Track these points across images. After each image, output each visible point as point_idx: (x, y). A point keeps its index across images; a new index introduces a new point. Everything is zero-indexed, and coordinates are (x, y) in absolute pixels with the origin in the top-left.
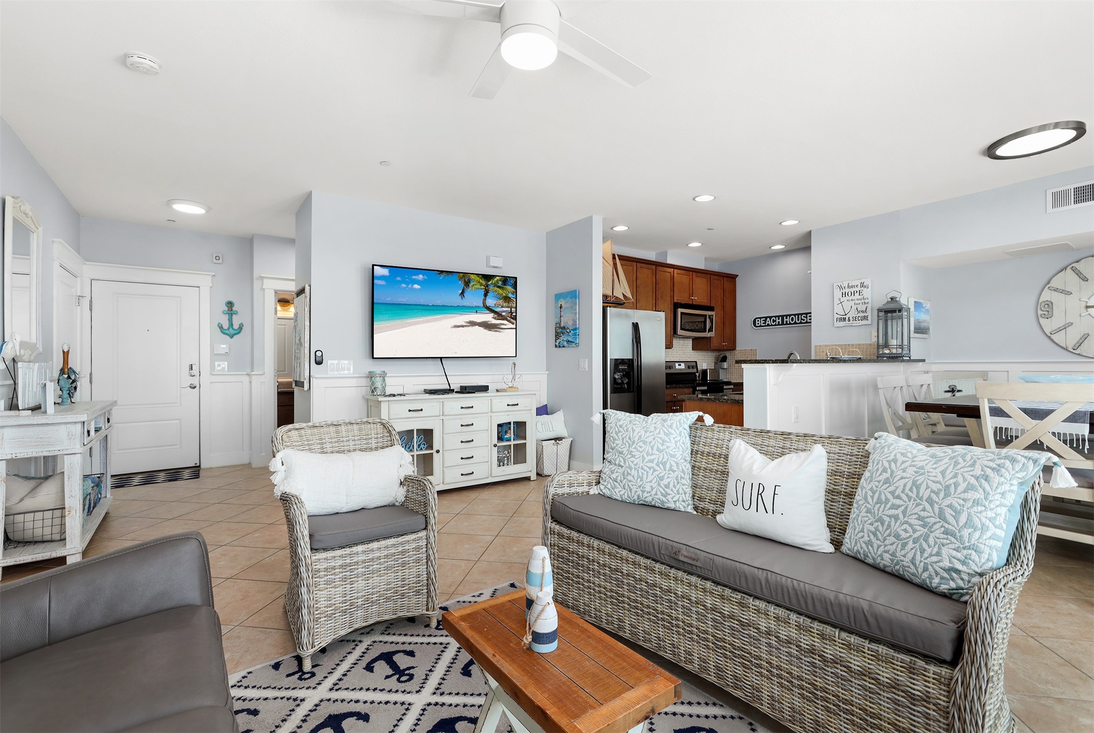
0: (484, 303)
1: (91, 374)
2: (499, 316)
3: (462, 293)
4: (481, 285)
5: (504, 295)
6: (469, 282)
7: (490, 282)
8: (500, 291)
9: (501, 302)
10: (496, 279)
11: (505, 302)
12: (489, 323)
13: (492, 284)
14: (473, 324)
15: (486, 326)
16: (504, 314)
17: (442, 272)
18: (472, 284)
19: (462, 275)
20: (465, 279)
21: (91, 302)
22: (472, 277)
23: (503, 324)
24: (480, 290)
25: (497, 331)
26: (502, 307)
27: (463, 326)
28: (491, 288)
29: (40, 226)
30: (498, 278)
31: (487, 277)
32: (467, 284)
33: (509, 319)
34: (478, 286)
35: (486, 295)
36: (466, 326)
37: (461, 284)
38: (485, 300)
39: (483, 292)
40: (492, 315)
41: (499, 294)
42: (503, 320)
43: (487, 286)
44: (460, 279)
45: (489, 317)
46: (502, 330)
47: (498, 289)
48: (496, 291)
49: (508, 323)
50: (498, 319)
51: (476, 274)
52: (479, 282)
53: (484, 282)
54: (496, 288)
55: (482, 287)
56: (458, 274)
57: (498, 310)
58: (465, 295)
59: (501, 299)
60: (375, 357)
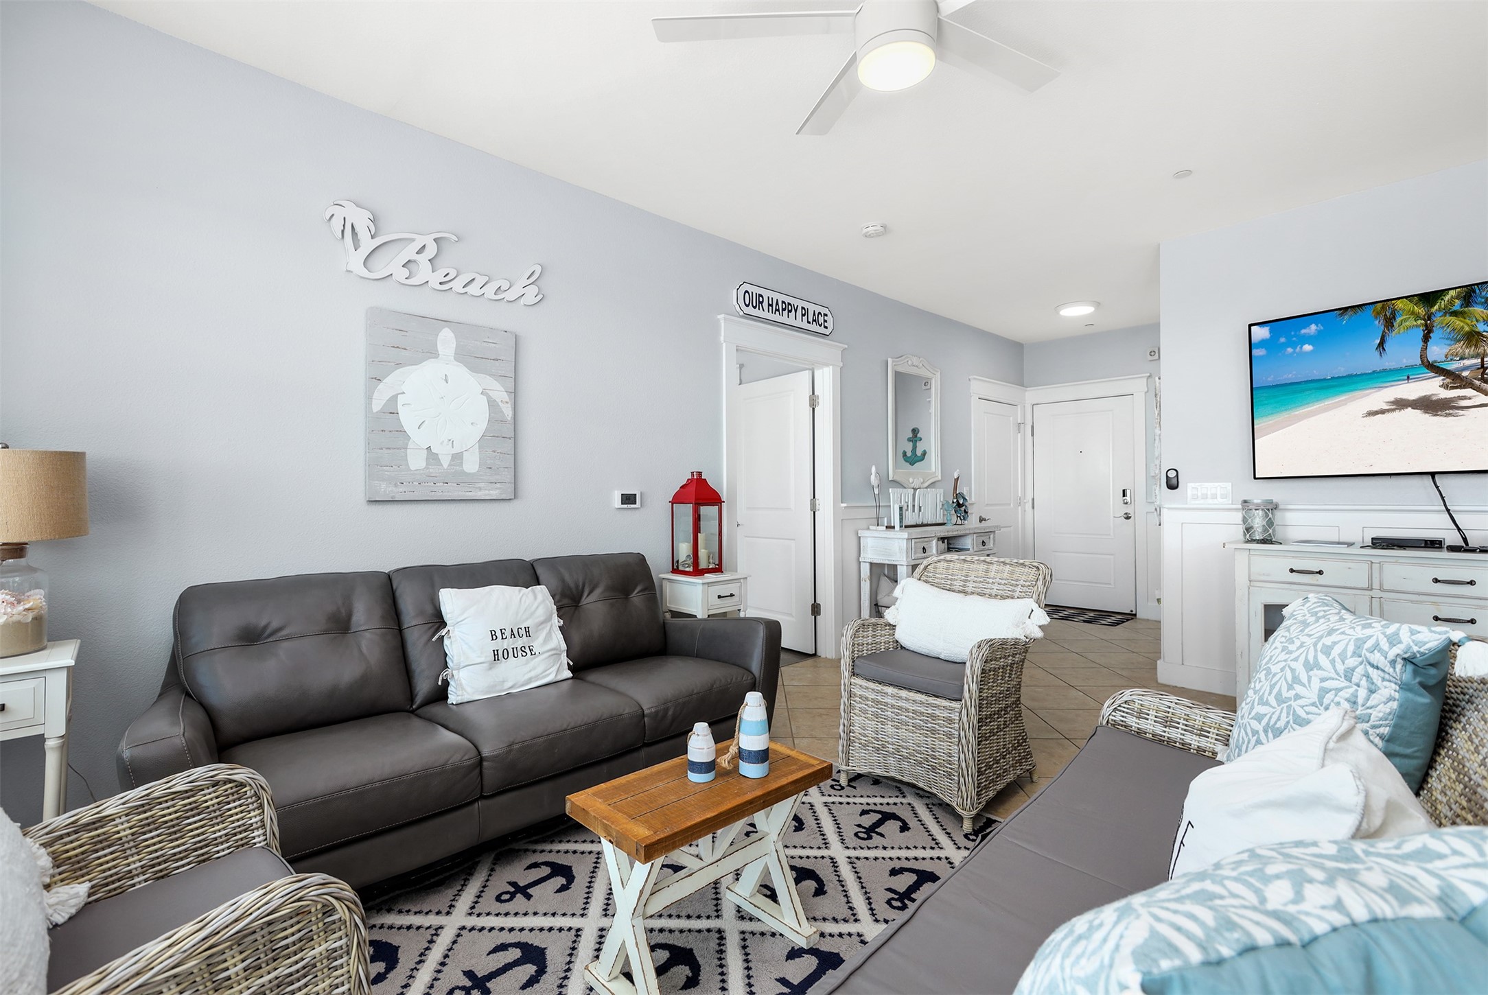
0: (1423, 357)
1: (1033, 500)
2: (1455, 379)
3: (1381, 345)
4: (1417, 317)
5: (1467, 329)
6: (1394, 318)
7: (1436, 307)
8: (1457, 322)
9: (1459, 347)
10: (1447, 298)
11: (1469, 346)
12: (1434, 398)
13: (1439, 310)
14: (1401, 404)
15: (1430, 406)
16: (1465, 374)
17: (1345, 309)
18: (1399, 320)
19: (1380, 305)
20: (1386, 312)
21: (1033, 427)
22: (1399, 304)
23: (1465, 398)
24: (1415, 330)
25: (1450, 415)
26: (1462, 358)
27: (1383, 412)
28: (1438, 319)
29: (937, 372)
30: (1452, 293)
31: (1428, 298)
32: (1389, 323)
33: (1478, 383)
34: (1411, 322)
35: (1426, 338)
36: (1388, 411)
37: (1378, 325)
38: (1424, 350)
39: (1420, 333)
40: (1439, 380)
41: (1454, 330)
42: (1464, 387)
43: (1429, 318)
44: (1377, 315)
45: (1433, 387)
46: (1461, 412)
47: (1453, 319)
48: (1448, 325)
49: (1474, 393)
50: (1456, 388)
51: (1406, 297)
52: (1413, 313)
53: (1421, 311)
54: (1448, 318)
55: (1420, 322)
56: (1372, 307)
57: (1452, 366)
58: (1386, 346)
59: (1459, 341)
60: (1257, 477)
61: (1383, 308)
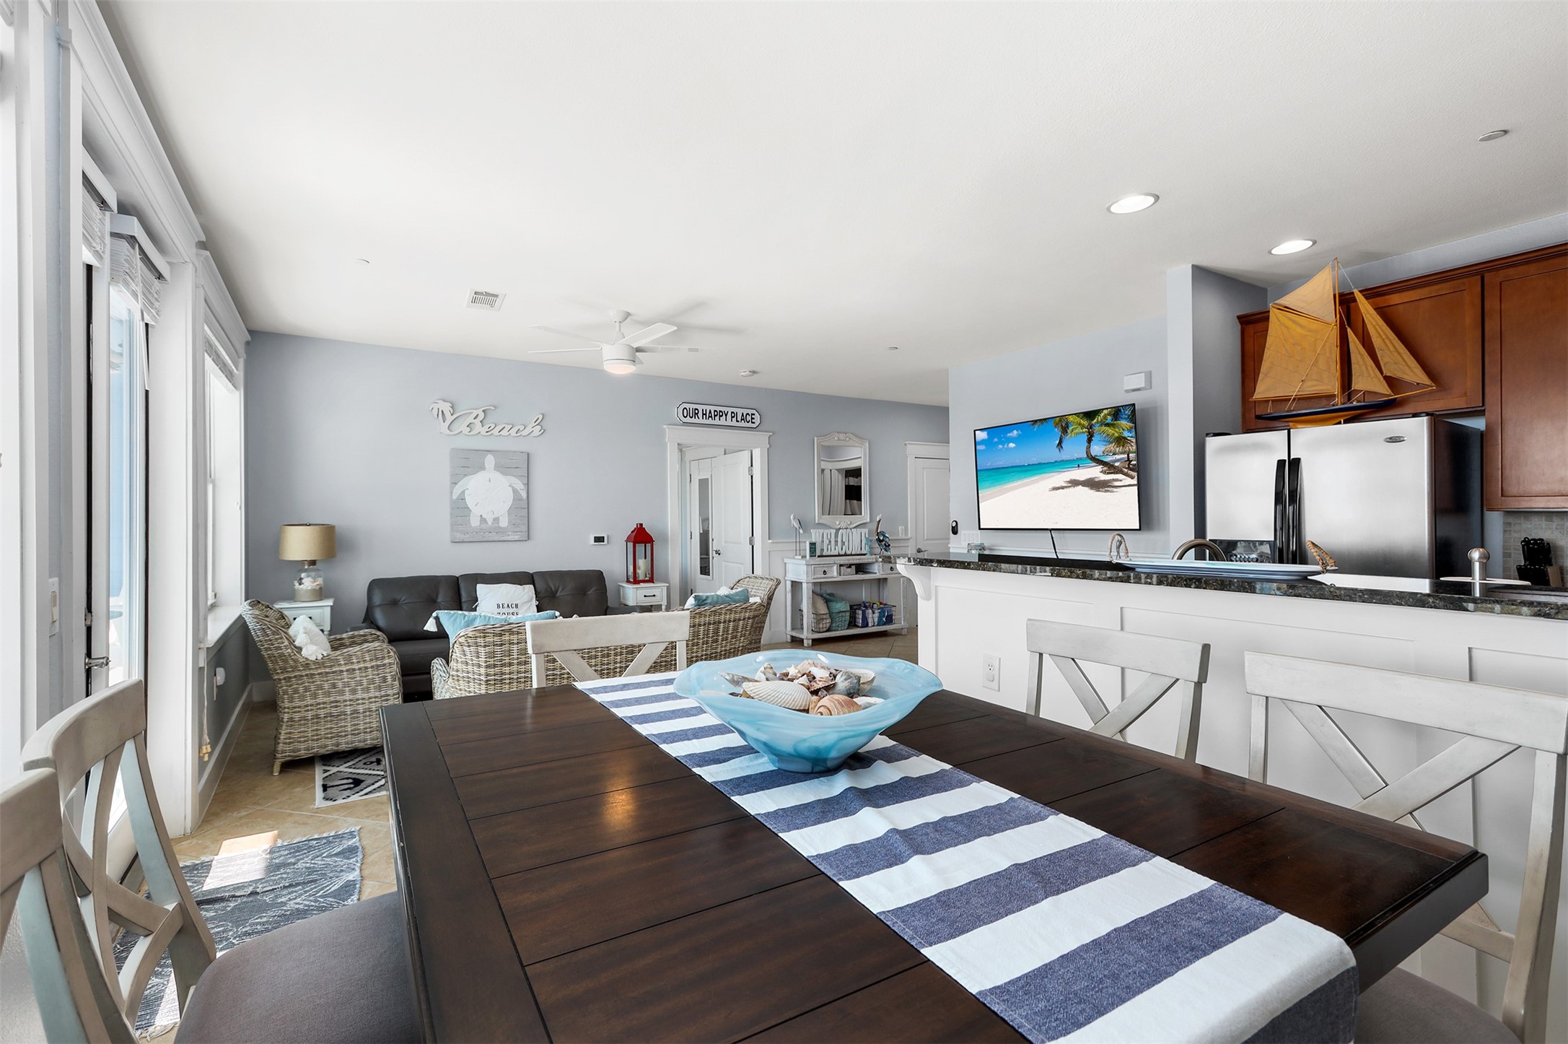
0: (1088, 452)
2: (1110, 467)
3: (1060, 444)
4: (1083, 426)
5: (1116, 435)
6: (1068, 427)
7: (1095, 421)
8: (1110, 431)
9: (1112, 447)
10: (1102, 415)
11: (1119, 446)
12: (1097, 480)
13: (1097, 422)
14: (1074, 483)
15: (1093, 484)
16: (1117, 464)
17: (1036, 420)
18: (1071, 428)
19: (1058, 419)
20: (1062, 424)
22: (1071, 418)
23: (1117, 480)
24: (1082, 435)
25: (1109, 491)
26: (1114, 454)
27: (1063, 488)
28: (1096, 428)
30: (1105, 412)
31: (1091, 414)
32: (1065, 430)
33: (1126, 470)
34: (1079, 430)
35: (1089, 441)
36: (1066, 487)
37: (1057, 432)
38: (1088, 448)
39: (1085, 437)
40: (1100, 468)
41: (1108, 435)
42: (1117, 473)
43: (1091, 428)
44: (1056, 425)
45: (1095, 472)
46: (1115, 490)
47: (1107, 428)
48: (1104, 432)
49: (1124, 477)
50: (1109, 473)
51: (1076, 414)
52: (1080, 424)
53: (1085, 423)
54: (1104, 428)
55: (1084, 430)
56: (1054, 420)
57: (1108, 459)
58: (1063, 445)
59: (1112, 443)
60: (981, 528)
61: (1060, 420)
